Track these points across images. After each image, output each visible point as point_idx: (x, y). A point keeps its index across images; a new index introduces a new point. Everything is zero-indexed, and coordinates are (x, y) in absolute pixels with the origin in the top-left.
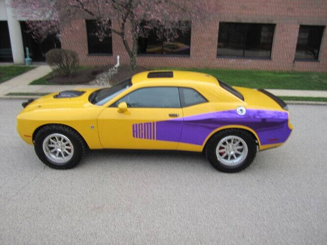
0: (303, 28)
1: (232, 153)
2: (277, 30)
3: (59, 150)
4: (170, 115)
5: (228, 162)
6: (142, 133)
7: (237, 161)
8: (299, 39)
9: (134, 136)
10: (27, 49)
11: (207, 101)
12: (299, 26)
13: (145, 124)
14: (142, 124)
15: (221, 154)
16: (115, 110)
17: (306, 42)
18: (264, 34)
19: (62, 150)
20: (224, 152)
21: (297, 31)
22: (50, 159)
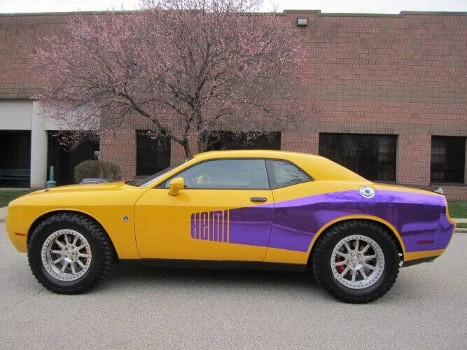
0: (436, 140)
1: (359, 267)
2: (401, 143)
3: (68, 260)
4: (253, 200)
5: (353, 284)
6: (206, 229)
7: (368, 282)
8: (433, 156)
9: (193, 236)
10: (52, 168)
11: (311, 179)
12: (430, 137)
13: (211, 213)
14: (206, 213)
15: (339, 270)
16: (164, 192)
17: (443, 160)
18: (383, 149)
19: (72, 259)
20: (345, 266)
21: (429, 144)
22: (51, 273)
